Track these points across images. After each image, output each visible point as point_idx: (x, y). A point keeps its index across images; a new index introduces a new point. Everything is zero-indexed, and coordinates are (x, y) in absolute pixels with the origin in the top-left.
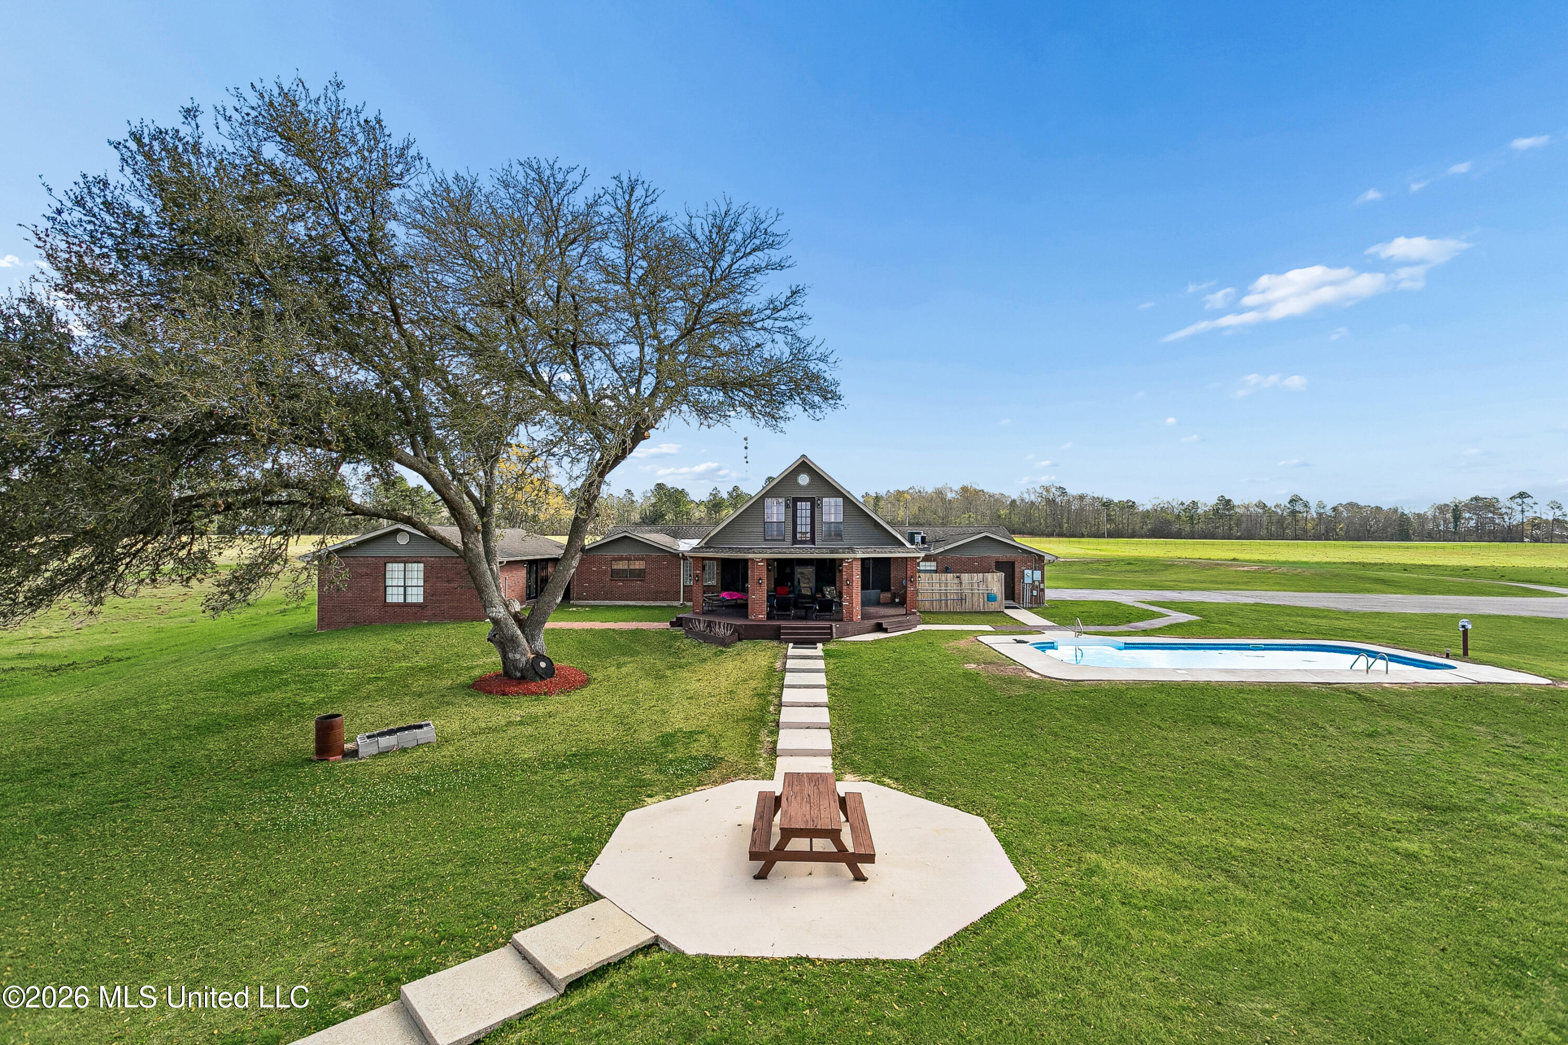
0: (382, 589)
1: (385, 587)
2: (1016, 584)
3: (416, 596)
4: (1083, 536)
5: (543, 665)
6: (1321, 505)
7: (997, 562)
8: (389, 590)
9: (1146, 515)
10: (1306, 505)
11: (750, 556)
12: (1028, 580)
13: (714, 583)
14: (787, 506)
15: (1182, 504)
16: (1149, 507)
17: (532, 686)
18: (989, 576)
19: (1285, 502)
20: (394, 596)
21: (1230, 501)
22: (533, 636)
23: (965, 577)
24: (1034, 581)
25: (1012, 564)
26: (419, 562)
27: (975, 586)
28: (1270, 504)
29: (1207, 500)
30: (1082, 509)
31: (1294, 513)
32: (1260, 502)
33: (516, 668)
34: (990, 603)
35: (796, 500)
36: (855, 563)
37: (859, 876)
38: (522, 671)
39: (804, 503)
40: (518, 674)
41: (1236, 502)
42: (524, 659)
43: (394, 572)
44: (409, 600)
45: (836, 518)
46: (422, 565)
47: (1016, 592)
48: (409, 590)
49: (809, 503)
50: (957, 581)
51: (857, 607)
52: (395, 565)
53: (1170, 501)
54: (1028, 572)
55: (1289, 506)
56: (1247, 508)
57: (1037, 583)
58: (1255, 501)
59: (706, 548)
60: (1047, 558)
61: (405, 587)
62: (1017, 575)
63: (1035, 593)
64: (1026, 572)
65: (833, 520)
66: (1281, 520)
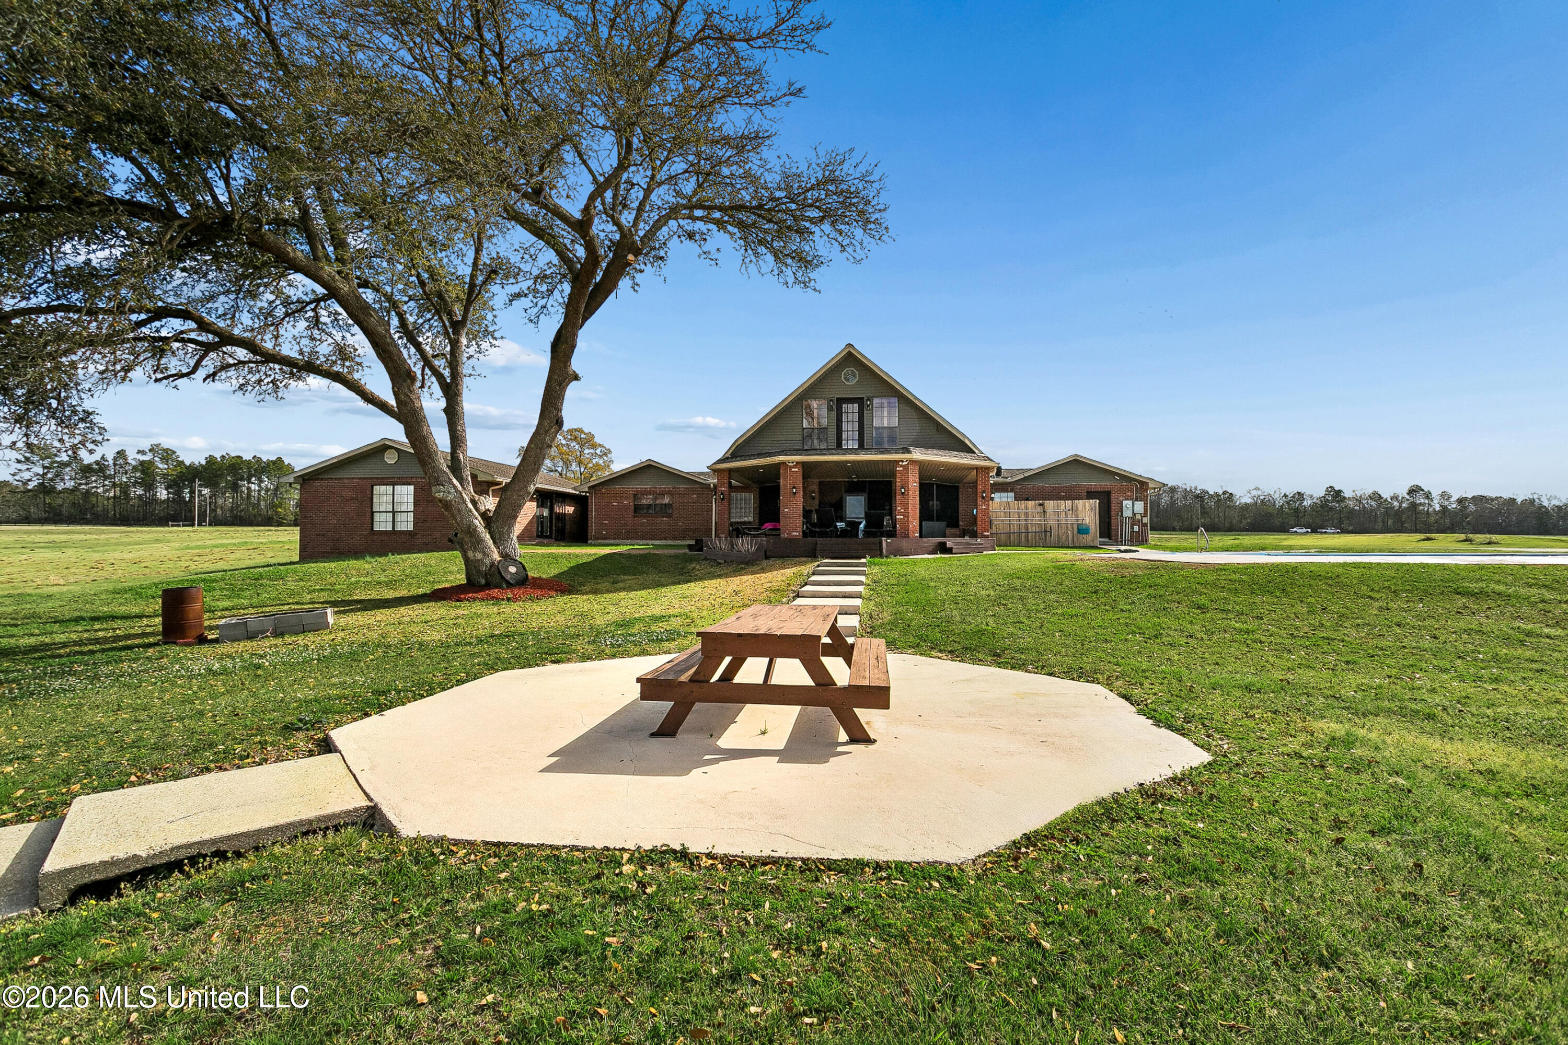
0: (369, 514)
1: (372, 513)
2: (1113, 517)
3: (406, 523)
4: (1174, 530)
5: (513, 569)
6: (1445, 495)
7: (1088, 492)
8: (377, 517)
9: (1246, 507)
10: (1428, 496)
11: (781, 458)
12: (1127, 513)
13: (751, 519)
14: (830, 409)
15: (1285, 496)
16: (1247, 500)
17: (495, 592)
18: (1080, 503)
19: (1403, 492)
20: (382, 523)
21: (1340, 491)
22: (501, 534)
23: (1050, 505)
24: (1134, 514)
25: (1108, 494)
26: (409, 484)
27: (1063, 517)
28: (1386, 495)
29: (1315, 490)
30: (1173, 503)
31: (1414, 506)
32: (1375, 493)
33: (479, 571)
34: (1081, 536)
35: (841, 401)
36: (910, 467)
37: (859, 736)
38: (486, 576)
39: (850, 406)
40: (483, 581)
41: (1348, 494)
42: (487, 561)
43: (382, 495)
44: (399, 528)
45: (888, 423)
46: (411, 488)
47: (1113, 528)
48: (399, 517)
49: (856, 405)
50: (1039, 509)
51: (914, 523)
52: (383, 488)
53: (1272, 493)
54: (1127, 503)
55: (1408, 497)
56: (1359, 500)
57: (1138, 517)
58: (1369, 491)
59: (732, 458)
60: (1151, 485)
61: (394, 512)
62: (1114, 507)
63: (1136, 528)
64: (1125, 502)
65: (886, 425)
66: (1399, 513)
